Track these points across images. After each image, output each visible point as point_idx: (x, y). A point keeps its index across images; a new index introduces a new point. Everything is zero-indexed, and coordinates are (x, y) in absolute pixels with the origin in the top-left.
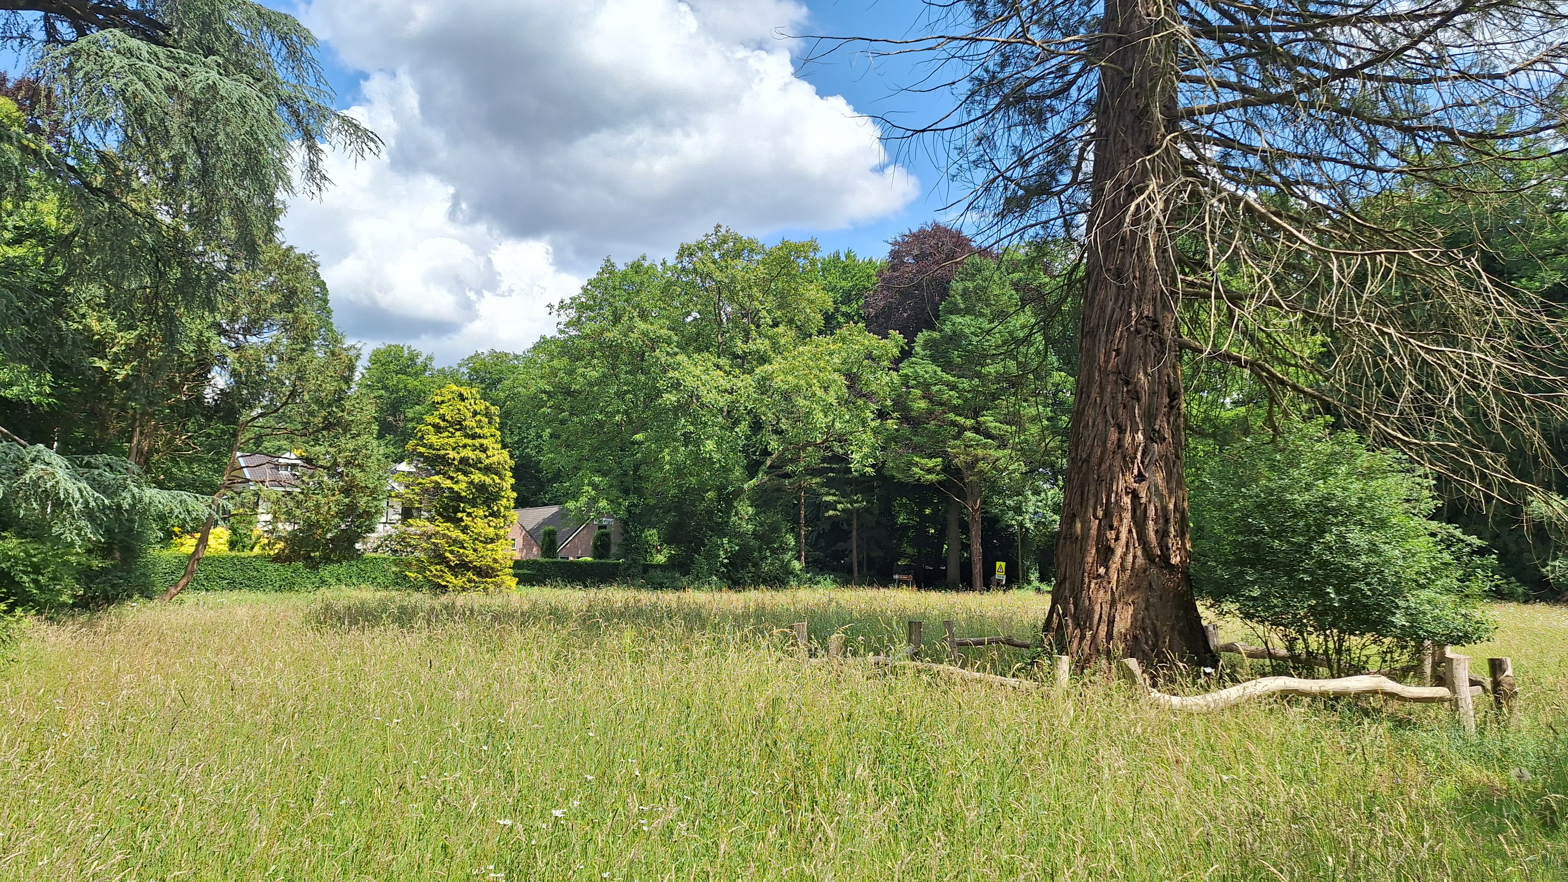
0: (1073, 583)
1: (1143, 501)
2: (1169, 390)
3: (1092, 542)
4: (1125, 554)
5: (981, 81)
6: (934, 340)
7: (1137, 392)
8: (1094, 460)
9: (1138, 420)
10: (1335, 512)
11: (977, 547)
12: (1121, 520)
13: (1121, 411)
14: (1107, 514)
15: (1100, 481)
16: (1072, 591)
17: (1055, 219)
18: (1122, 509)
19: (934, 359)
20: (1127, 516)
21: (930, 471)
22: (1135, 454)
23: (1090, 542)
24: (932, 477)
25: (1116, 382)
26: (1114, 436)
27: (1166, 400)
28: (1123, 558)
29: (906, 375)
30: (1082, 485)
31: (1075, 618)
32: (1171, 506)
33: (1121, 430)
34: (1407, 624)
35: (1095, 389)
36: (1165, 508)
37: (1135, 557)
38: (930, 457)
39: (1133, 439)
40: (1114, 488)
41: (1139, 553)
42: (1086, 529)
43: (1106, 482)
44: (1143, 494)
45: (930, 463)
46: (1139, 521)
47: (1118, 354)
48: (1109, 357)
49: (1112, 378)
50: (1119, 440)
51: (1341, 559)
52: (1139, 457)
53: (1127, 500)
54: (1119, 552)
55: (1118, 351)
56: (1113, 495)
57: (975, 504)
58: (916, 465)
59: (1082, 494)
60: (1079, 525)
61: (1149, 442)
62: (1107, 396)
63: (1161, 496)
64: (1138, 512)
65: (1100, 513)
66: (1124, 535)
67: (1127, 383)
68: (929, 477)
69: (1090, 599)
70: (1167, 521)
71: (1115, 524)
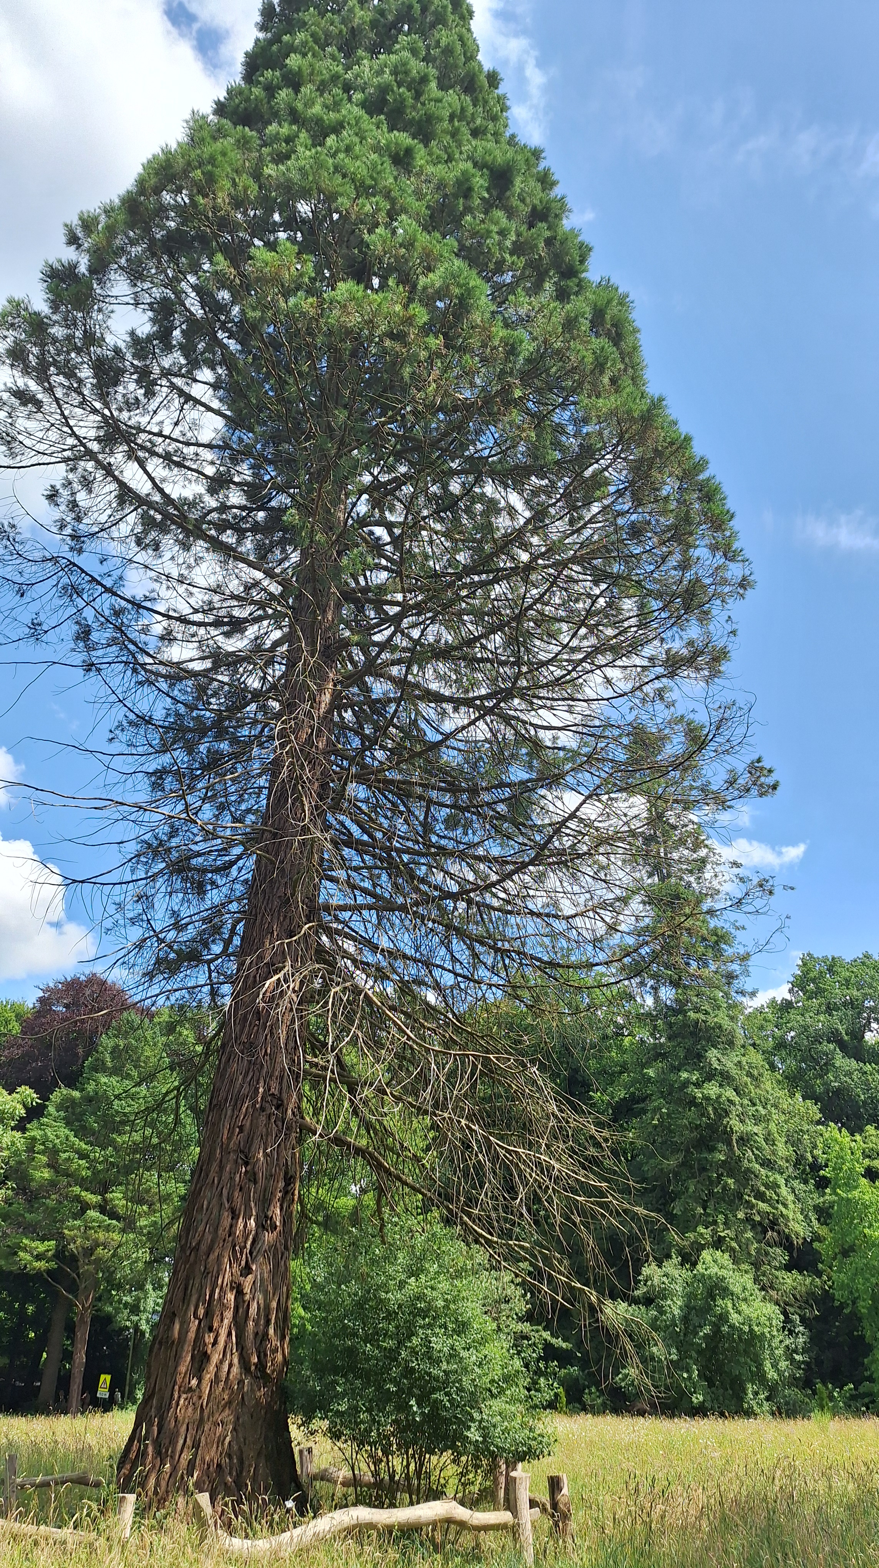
0: (162, 1398)
1: (247, 1297)
2: (286, 1173)
3: (188, 1348)
4: (221, 1362)
5: (150, 846)
6: (73, 1100)
7: (255, 1174)
8: (203, 1247)
9: (253, 1204)
10: (424, 1313)
11: (81, 1357)
12: (222, 1320)
13: (236, 1194)
14: (209, 1313)
15: (206, 1273)
16: (159, 1408)
17: (202, 986)
18: (224, 1307)
19: (68, 1123)
20: (229, 1315)
21: (39, 1257)
22: (245, 1243)
23: (186, 1348)
24: (41, 1265)
25: (236, 1161)
26: (226, 1221)
27: (281, 1184)
28: (218, 1367)
29: (34, 1139)
30: (188, 1278)
31: (157, 1444)
32: (274, 1304)
33: (235, 1217)
34: (480, 1439)
35: (215, 1166)
36: (267, 1307)
37: (231, 1365)
38: (43, 1239)
39: (245, 1226)
40: (220, 1282)
41: (236, 1361)
42: (184, 1332)
43: (212, 1275)
44: (247, 1290)
45: (41, 1247)
46: (239, 1322)
47: (241, 1131)
48: (233, 1133)
49: (233, 1156)
50: (231, 1226)
51: (425, 1366)
52: (248, 1246)
53: (231, 1297)
54: (215, 1358)
55: (241, 1128)
56: (217, 1291)
57: (87, 1299)
58: (24, 1249)
59: (186, 1289)
60: (177, 1327)
61: (260, 1230)
62: (226, 1176)
63: (265, 1293)
64: (241, 1310)
65: (201, 1312)
66: (222, 1339)
67: (246, 1164)
68: (37, 1264)
69: (176, 1418)
70: (268, 1322)
71: (215, 1325)
